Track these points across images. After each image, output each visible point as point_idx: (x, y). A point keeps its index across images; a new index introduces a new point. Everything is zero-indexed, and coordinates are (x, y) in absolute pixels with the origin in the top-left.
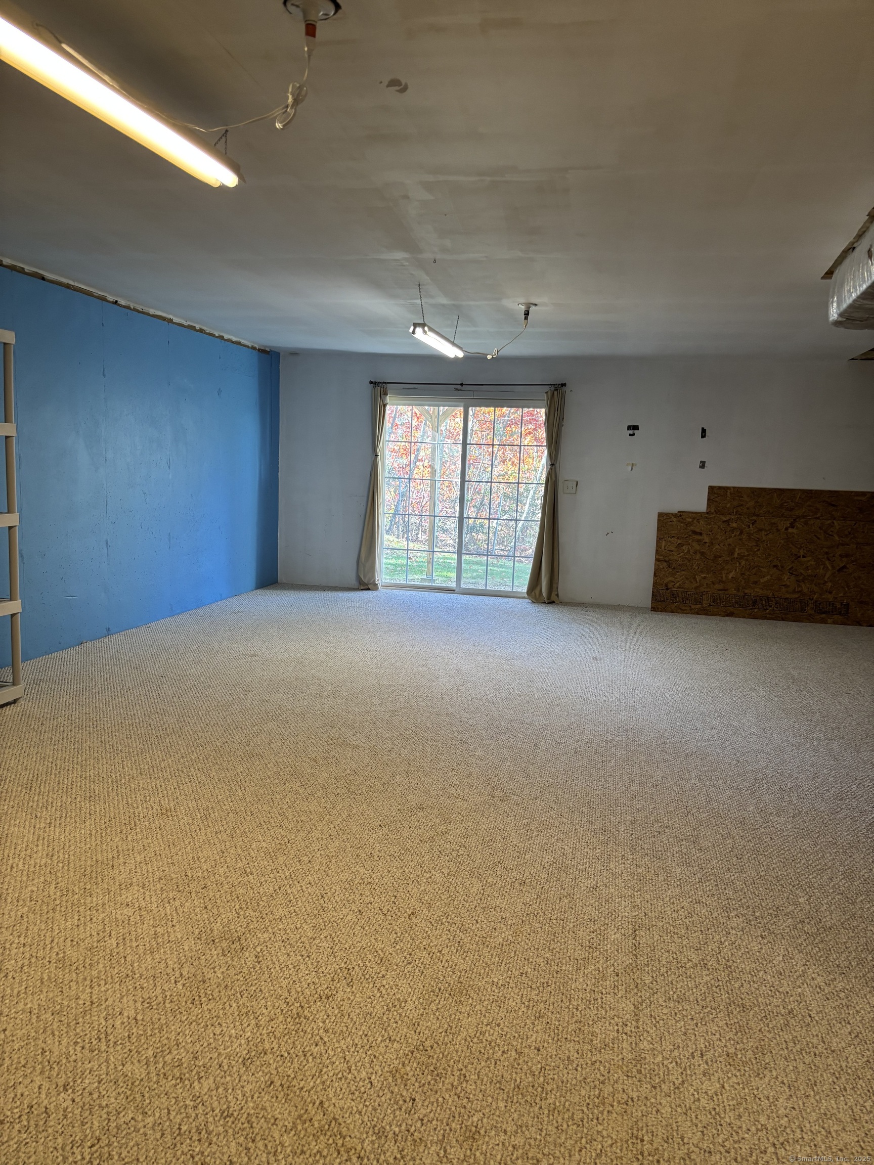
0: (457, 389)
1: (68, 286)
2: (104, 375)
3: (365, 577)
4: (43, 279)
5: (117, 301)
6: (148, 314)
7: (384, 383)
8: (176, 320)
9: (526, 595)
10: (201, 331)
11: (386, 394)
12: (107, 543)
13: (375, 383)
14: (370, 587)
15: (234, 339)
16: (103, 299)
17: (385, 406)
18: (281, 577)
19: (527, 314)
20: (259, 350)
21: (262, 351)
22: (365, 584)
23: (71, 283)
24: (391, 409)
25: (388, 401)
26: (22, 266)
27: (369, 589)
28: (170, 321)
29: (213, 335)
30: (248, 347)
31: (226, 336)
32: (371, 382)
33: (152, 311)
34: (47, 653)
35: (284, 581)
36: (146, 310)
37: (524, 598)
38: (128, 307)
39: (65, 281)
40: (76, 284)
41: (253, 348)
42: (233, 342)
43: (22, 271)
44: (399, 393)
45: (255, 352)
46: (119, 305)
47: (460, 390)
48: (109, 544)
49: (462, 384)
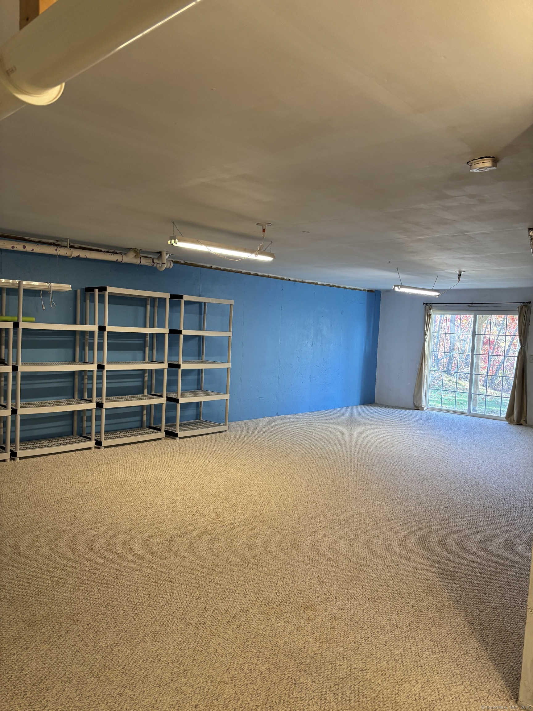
0: (469, 306)
1: (268, 277)
2: (282, 310)
3: (416, 403)
4: (258, 275)
5: (290, 279)
6: (305, 282)
7: (431, 304)
8: (319, 283)
9: (505, 419)
10: (333, 286)
11: (431, 309)
12: (279, 378)
13: (427, 304)
14: (420, 408)
15: (352, 287)
16: (284, 279)
17: (430, 315)
18: (376, 400)
19: (460, 275)
20: (368, 291)
21: (370, 291)
22: (418, 407)
23: (270, 275)
24: (433, 317)
25: (432, 313)
26: (250, 272)
27: (419, 410)
28: (317, 284)
29: (341, 287)
30: (361, 290)
31: (347, 287)
32: (424, 304)
33: (307, 281)
34: (248, 419)
35: (378, 403)
36: (304, 280)
37: (504, 421)
38: (295, 281)
39: (267, 275)
40: (272, 275)
41: (364, 290)
42: (352, 289)
43: (250, 274)
44: (438, 309)
45: (366, 293)
46: (291, 281)
47: (471, 306)
48: (280, 377)
49: (472, 303)
